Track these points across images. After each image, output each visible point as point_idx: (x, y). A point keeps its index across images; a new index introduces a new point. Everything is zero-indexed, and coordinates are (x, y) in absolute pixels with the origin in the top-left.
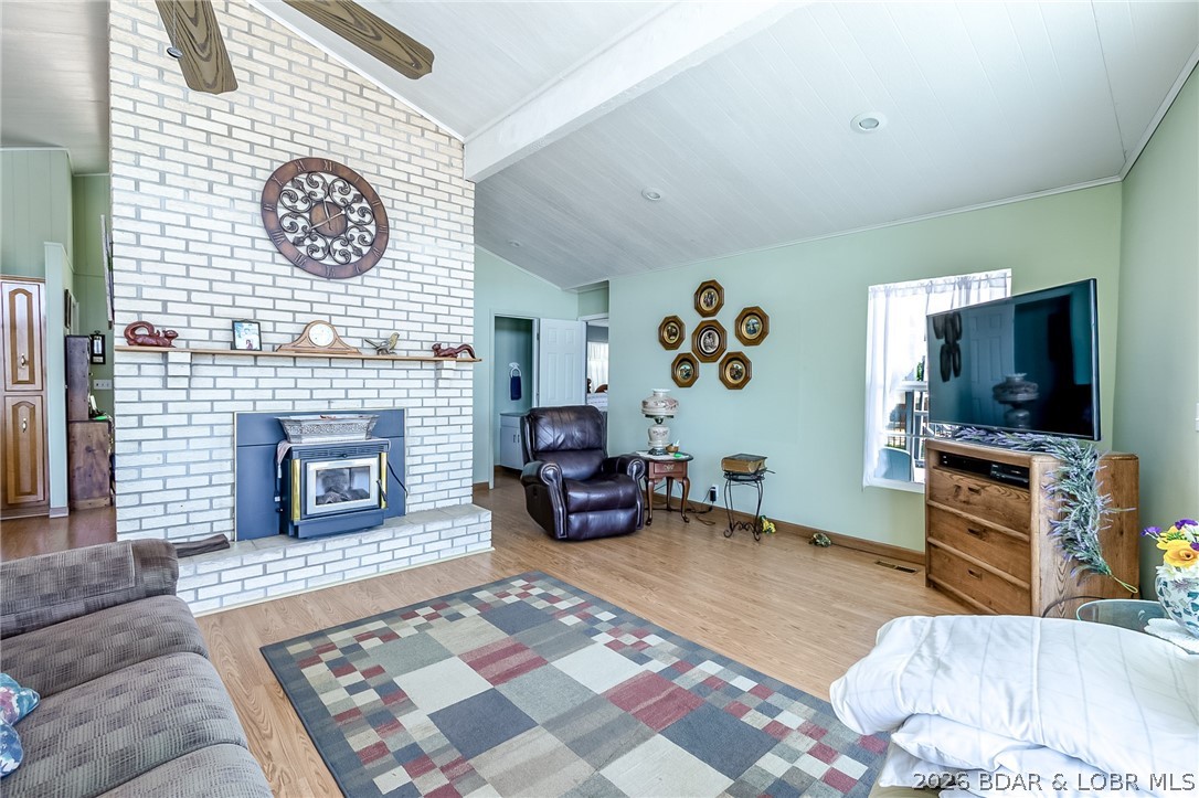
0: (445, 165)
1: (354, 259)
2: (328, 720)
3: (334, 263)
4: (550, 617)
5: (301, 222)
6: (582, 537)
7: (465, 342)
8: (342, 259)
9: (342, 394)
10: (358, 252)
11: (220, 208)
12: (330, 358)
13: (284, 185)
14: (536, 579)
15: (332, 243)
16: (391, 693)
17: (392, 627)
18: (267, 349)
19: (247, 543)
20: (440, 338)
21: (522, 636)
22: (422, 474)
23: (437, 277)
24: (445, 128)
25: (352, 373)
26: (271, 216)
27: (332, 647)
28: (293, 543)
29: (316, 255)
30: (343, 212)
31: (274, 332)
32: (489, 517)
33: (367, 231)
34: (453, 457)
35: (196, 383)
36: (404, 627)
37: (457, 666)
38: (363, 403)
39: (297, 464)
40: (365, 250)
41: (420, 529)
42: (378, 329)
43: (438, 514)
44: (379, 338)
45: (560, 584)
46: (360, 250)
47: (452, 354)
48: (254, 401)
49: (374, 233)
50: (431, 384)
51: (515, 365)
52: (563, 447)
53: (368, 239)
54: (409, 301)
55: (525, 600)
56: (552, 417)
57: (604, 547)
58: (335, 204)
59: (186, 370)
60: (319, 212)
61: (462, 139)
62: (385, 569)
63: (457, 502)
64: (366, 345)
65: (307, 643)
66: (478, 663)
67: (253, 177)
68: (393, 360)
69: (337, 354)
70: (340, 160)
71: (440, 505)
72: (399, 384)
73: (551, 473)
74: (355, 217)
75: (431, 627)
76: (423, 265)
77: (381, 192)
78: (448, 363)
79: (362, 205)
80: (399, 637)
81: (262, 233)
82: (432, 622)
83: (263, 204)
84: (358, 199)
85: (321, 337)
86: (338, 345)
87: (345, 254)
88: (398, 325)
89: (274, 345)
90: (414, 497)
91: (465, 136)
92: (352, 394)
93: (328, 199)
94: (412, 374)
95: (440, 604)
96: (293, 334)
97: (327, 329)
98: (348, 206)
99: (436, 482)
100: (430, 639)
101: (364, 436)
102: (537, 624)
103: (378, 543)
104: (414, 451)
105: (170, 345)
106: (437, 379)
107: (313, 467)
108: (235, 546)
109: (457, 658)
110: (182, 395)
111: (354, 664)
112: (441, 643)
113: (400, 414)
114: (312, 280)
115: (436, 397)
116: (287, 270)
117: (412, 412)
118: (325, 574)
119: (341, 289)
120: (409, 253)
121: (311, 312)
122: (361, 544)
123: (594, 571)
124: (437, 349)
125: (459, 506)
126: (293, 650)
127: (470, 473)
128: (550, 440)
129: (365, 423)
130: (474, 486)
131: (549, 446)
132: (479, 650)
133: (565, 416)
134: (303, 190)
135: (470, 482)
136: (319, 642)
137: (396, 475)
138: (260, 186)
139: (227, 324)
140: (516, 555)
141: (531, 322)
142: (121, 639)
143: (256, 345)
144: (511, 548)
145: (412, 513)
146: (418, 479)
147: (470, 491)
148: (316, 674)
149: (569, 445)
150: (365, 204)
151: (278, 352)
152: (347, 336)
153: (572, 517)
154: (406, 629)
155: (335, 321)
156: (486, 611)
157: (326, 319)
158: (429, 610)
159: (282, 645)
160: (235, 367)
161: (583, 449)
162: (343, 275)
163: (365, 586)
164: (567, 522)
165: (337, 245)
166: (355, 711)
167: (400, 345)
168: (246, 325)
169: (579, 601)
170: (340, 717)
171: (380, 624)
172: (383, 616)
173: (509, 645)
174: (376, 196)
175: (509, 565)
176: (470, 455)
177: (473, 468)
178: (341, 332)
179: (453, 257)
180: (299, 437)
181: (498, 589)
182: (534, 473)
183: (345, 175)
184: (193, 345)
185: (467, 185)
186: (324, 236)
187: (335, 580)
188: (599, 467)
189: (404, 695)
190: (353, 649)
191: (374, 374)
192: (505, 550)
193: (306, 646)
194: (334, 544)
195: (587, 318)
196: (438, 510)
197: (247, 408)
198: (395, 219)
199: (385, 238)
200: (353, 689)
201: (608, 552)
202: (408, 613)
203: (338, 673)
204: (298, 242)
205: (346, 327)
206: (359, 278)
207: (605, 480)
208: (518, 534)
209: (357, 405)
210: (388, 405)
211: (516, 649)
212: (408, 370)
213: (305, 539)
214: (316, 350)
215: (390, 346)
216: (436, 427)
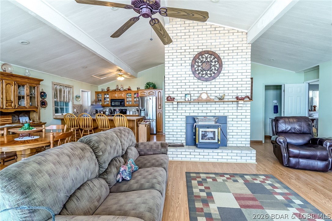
0: (241, 41)
1: (213, 75)
2: (193, 196)
3: (208, 77)
4: (271, 193)
5: (200, 68)
6: (296, 167)
7: (247, 95)
8: (209, 76)
9: (209, 111)
10: (214, 73)
11: (183, 69)
12: (207, 102)
13: (196, 60)
14: (269, 178)
15: (207, 72)
16: (210, 195)
17: (216, 177)
18: (192, 100)
19: (188, 146)
20: (238, 94)
21: (256, 196)
22: (233, 135)
23: (237, 76)
24: (240, 30)
25: (212, 106)
26: (193, 68)
27: (200, 177)
28: (197, 148)
29: (203, 76)
30: (210, 63)
31: (194, 96)
32: (255, 152)
33: (216, 67)
34: (243, 131)
35: (179, 109)
36: (220, 179)
37: (231, 196)
38: (215, 114)
39: (197, 129)
40: (216, 72)
41: (230, 151)
42: (219, 93)
43: (237, 148)
44: (220, 96)
45: (280, 182)
46: (214, 72)
47: (242, 99)
48: (190, 113)
49: (218, 67)
50: (236, 108)
51: (275, 101)
52: (290, 132)
53: (217, 69)
54: (228, 84)
55: (263, 184)
56: (285, 120)
57: (308, 174)
58: (208, 61)
59: (176, 106)
60: (204, 64)
61: (246, 31)
62: (220, 161)
63: (244, 145)
64: (216, 98)
65: (195, 174)
66: (238, 198)
67: (190, 60)
68: (224, 102)
69: (208, 101)
70: (209, 50)
71: (238, 145)
72: (225, 108)
73: (282, 140)
74: (213, 64)
75: (227, 181)
76: (233, 73)
77: (220, 55)
78: (240, 102)
79: (215, 60)
80: (217, 181)
81: (191, 73)
82: (228, 180)
83: (191, 66)
84: (214, 59)
85: (204, 96)
86: (208, 98)
87: (210, 74)
88: (225, 92)
89: (194, 99)
90: (230, 142)
91: (247, 30)
92: (212, 111)
93: (206, 61)
94: (229, 106)
95: (232, 175)
96: (198, 96)
97: (205, 94)
98: (211, 61)
99: (237, 138)
100: (225, 185)
101: (214, 123)
102: (265, 194)
103: (218, 153)
104: (230, 128)
105: (174, 101)
106: (237, 107)
107: (201, 130)
108: (186, 147)
109: (231, 194)
110: (176, 111)
111: (203, 184)
112: (229, 187)
113: (225, 118)
114: (202, 82)
115: (237, 112)
116: (197, 81)
117: (229, 117)
118: (204, 158)
119: (209, 83)
120: (228, 70)
121: (202, 90)
122: (213, 152)
123: (299, 182)
124: (237, 98)
125: (245, 147)
126: (192, 175)
127: (249, 137)
128: (284, 129)
129: (214, 119)
130: (251, 141)
131: (283, 131)
132: (240, 194)
133: (291, 120)
134: (200, 60)
135: (249, 140)
136: (198, 175)
137: (224, 134)
138: (191, 61)
139: (184, 95)
140: (265, 167)
141: (281, 86)
142: (154, 161)
143: (190, 100)
144: (264, 165)
145: (229, 146)
146: (231, 137)
147: (249, 142)
148: (194, 183)
149: (293, 131)
150: (216, 59)
151: (195, 101)
152: (211, 96)
153: (291, 159)
154: (220, 180)
155: (208, 92)
156: (247, 183)
157: (206, 92)
158: (228, 176)
159: (190, 173)
160: (186, 105)
161: (300, 133)
162: (210, 80)
163: (214, 164)
164: (289, 161)
165: (209, 72)
166: (199, 197)
167: (225, 97)
168: (188, 95)
169: (286, 191)
170: (196, 196)
171: (213, 176)
172: (215, 174)
173: (251, 197)
174: (219, 57)
175: (261, 170)
176: (249, 131)
177: (250, 135)
178: (209, 95)
179: (243, 69)
180: (198, 122)
181: (254, 177)
182: (275, 140)
183: (210, 53)
184: (178, 100)
185: (248, 45)
186: (205, 70)
187: (206, 160)
188: (309, 141)
189: (213, 198)
190: (205, 180)
191: (218, 106)
192: (261, 164)
193: (194, 175)
194: (206, 151)
195: (309, 82)
196: (238, 147)
197: (188, 114)
198: (224, 62)
199: (221, 67)
200: (201, 190)
201: (309, 176)
202: (222, 175)
203: (199, 185)
204: (199, 73)
205: (211, 93)
206: (214, 80)
207: (310, 147)
208: (268, 160)
209: (213, 114)
210: (222, 114)
211: (253, 199)
212: (228, 104)
213: (200, 148)
214: (203, 100)
215: (222, 98)
216: (237, 121)
